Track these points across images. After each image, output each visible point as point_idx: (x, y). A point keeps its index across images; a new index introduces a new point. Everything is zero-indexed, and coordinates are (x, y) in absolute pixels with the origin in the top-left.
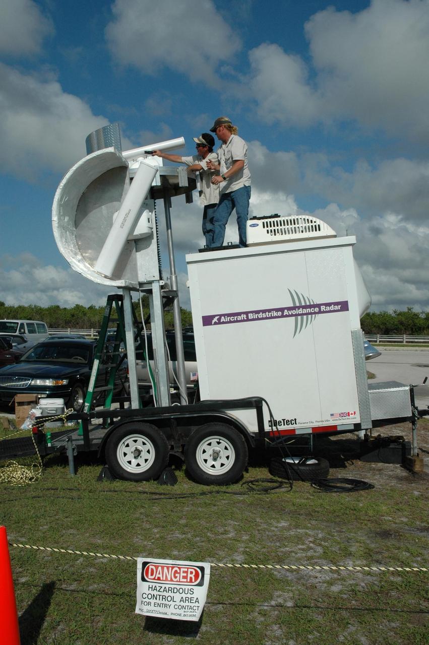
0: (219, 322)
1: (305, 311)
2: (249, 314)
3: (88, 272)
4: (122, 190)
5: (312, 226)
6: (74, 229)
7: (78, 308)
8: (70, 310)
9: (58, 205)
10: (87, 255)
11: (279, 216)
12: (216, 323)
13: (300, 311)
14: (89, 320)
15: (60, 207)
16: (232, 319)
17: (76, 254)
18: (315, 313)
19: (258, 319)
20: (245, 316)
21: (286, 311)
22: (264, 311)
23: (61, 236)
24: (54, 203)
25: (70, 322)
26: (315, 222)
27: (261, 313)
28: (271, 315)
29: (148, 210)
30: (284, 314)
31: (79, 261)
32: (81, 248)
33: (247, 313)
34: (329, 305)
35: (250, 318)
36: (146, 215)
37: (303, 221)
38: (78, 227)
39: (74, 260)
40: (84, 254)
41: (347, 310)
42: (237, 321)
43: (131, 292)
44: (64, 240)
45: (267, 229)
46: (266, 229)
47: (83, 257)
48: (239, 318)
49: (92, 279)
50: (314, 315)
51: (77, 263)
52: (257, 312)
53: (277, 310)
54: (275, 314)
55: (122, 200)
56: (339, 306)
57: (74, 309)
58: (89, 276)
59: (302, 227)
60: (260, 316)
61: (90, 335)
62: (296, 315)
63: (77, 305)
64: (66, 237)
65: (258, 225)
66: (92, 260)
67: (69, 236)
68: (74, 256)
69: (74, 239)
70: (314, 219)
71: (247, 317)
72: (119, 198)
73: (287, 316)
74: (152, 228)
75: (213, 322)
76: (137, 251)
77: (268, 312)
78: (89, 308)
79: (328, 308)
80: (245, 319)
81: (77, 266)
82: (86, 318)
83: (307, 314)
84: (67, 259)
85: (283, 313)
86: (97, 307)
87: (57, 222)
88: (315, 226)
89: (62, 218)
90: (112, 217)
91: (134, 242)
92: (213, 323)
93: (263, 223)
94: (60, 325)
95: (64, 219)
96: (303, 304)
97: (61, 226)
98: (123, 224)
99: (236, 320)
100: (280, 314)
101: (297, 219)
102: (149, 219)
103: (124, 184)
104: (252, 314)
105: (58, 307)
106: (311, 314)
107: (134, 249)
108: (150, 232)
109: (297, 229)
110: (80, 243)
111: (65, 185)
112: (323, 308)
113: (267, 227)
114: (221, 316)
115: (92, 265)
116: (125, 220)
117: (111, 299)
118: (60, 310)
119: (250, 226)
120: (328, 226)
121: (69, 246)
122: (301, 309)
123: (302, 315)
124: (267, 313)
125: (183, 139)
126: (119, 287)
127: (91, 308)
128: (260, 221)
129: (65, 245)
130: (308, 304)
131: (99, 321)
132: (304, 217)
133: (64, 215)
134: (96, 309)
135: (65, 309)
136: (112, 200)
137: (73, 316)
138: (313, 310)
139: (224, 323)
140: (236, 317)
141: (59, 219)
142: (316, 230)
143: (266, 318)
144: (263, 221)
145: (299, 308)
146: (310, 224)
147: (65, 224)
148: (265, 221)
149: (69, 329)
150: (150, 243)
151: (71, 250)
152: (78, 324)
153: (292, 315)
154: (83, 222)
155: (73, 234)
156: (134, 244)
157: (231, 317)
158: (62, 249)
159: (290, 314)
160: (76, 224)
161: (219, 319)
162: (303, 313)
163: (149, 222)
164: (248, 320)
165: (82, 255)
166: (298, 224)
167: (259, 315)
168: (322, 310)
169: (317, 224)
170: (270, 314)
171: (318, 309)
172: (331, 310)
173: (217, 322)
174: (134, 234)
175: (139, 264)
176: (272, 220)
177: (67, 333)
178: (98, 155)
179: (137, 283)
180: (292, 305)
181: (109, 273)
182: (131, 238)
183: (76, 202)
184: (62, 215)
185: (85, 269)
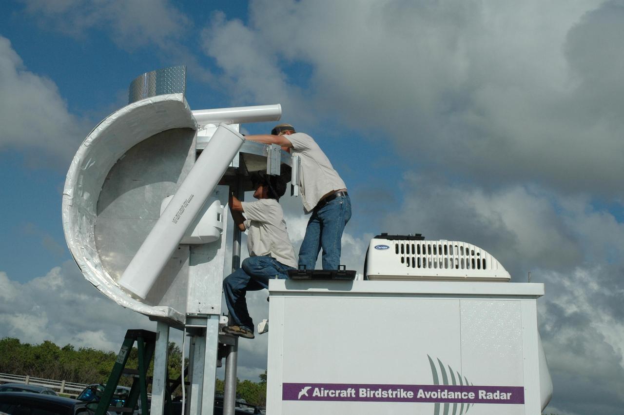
0: (310, 397)
1: (452, 395)
2: (361, 390)
3: (109, 286)
4: (182, 165)
5: (473, 260)
6: (95, 215)
7: (48, 347)
8: (35, 348)
9: (77, 170)
10: (107, 259)
11: (422, 239)
12: (304, 398)
13: (445, 394)
14: (61, 368)
15: (79, 176)
16: (332, 393)
17: (92, 254)
18: (468, 401)
19: (374, 399)
20: (353, 391)
21: (421, 391)
22: (385, 388)
23: (74, 222)
24: (70, 167)
25: (31, 366)
26: (478, 254)
27: (380, 390)
28: (396, 395)
29: (219, 201)
30: (418, 397)
31: (96, 266)
32: (100, 247)
33: (357, 387)
34: (492, 389)
35: (361, 396)
36: (215, 207)
37: (460, 251)
38: (102, 213)
39: (88, 263)
40: (103, 258)
41: (522, 402)
42: (340, 399)
43: (170, 328)
44: (77, 229)
45: (403, 255)
46: (400, 255)
47: (101, 261)
48: (344, 394)
49: (115, 297)
50: (466, 405)
51: (93, 268)
52: (374, 387)
53: (407, 388)
54: (403, 394)
55: (179, 180)
56: (509, 394)
57: (41, 347)
58: (111, 293)
59: (457, 259)
60: (379, 393)
61: (59, 390)
62: (438, 400)
63: (46, 342)
64: (81, 224)
65: (388, 247)
66: (116, 269)
67: (85, 224)
68: (90, 257)
69: (92, 229)
70: (477, 250)
71: (357, 393)
72: (175, 176)
73: (421, 400)
74: (221, 230)
75: (300, 394)
76: (190, 264)
77: (392, 391)
78: (63, 349)
79: (490, 396)
80: (354, 396)
81: (93, 273)
82: (57, 363)
83: (455, 401)
84: (78, 260)
85: (416, 394)
86: (76, 349)
87: (70, 198)
88: (479, 260)
89: (80, 193)
90: (159, 204)
91: (188, 248)
92: (299, 397)
93: (397, 246)
94: (14, 369)
95: (82, 196)
96: (450, 383)
97: (75, 205)
98: (178, 216)
99: (337, 395)
100: (410, 394)
101: (451, 246)
102: (219, 215)
103: (187, 155)
104: (365, 390)
105: (17, 341)
106: (462, 401)
107: (188, 260)
108: (218, 235)
109: (449, 262)
110: (99, 239)
111: (96, 141)
112: (482, 394)
113: (403, 252)
114: (314, 386)
115: (113, 276)
116: (182, 210)
117: (132, 335)
118: (20, 346)
119: (376, 247)
120: (499, 263)
121: (83, 239)
122: (446, 391)
123: (448, 401)
124: (390, 391)
125: (280, 108)
126: (153, 318)
127: (67, 349)
128: (392, 242)
129: (78, 236)
130: (458, 384)
131: (76, 370)
132: (461, 244)
133: (84, 189)
134: (75, 351)
135: (28, 345)
136: (163, 177)
137: (38, 357)
138: (465, 395)
139: (317, 398)
140: (338, 392)
141: (75, 194)
142: (479, 268)
143: (388, 399)
144: (396, 242)
145: (443, 388)
146: (471, 257)
147: (83, 204)
148: (400, 242)
149: (28, 377)
150: (215, 254)
151: (86, 247)
152: (43, 370)
153: (430, 400)
154: (111, 207)
155: (91, 222)
156: (189, 251)
157: (330, 390)
158: (72, 243)
159: (428, 397)
160: (99, 206)
161: (310, 392)
162: (448, 399)
163: (218, 219)
164: (357, 398)
165: (100, 257)
166: (451, 253)
167: (377, 392)
168: (480, 398)
169: (481, 258)
170: (395, 393)
171: (474, 395)
172: (495, 398)
173: (307, 395)
174: (192, 236)
175: (191, 285)
176: (411, 242)
177: (24, 382)
178: (155, 103)
179: (184, 315)
180: (431, 383)
181: (142, 292)
182: (184, 241)
183: (105, 172)
184: (80, 189)
185: (105, 281)
